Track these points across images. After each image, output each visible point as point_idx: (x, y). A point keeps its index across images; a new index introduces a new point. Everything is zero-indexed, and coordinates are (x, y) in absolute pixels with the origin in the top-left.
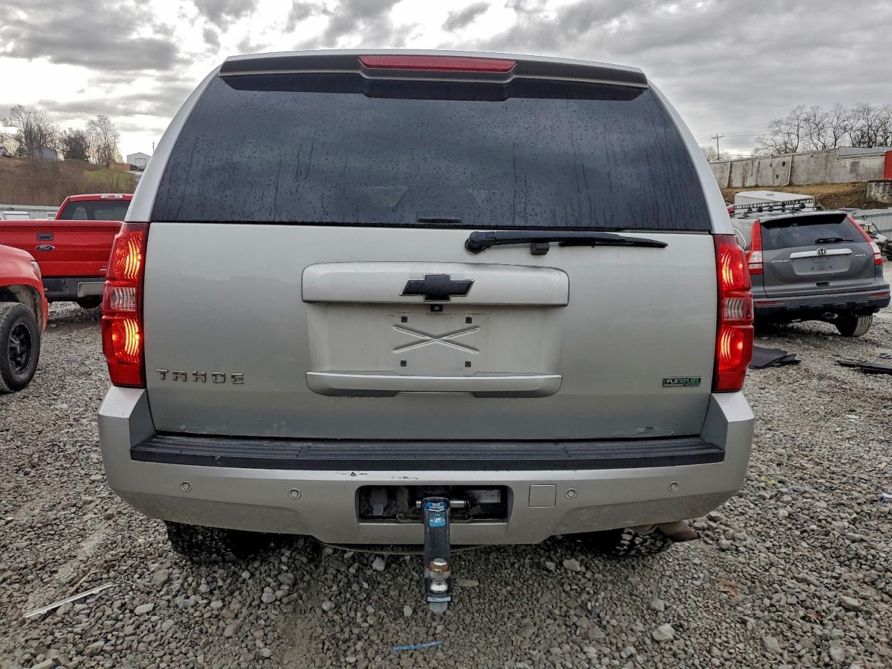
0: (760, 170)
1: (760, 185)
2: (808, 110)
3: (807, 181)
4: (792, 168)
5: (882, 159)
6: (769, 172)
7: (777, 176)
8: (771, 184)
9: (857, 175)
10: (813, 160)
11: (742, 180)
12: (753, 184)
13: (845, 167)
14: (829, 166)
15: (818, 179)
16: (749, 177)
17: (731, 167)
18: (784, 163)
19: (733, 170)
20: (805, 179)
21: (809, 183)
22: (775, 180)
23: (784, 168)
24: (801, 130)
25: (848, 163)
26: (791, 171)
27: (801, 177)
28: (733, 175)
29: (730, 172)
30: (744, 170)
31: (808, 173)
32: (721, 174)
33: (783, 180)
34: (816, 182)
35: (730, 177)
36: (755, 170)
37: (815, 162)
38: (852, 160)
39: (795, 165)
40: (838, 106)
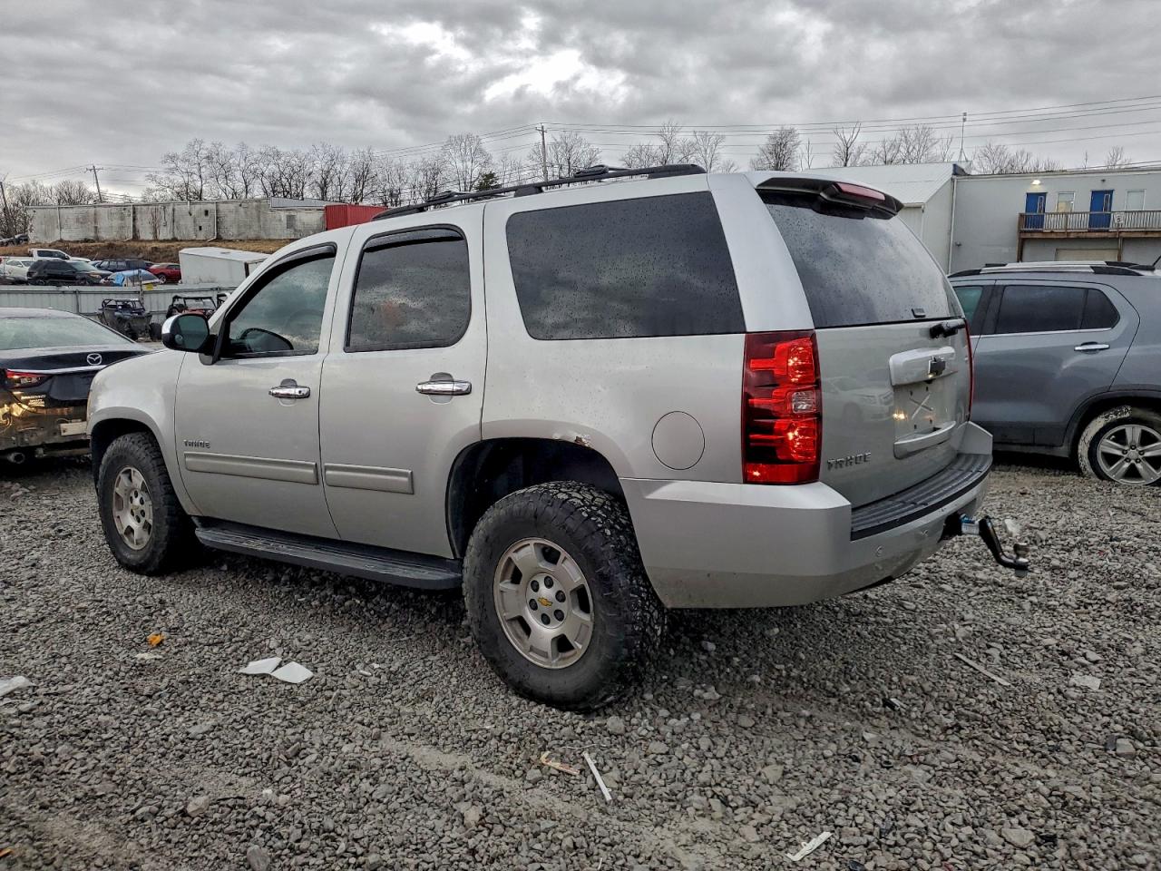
0: (176, 220)
1: (179, 238)
2: (208, 145)
3: (239, 235)
4: (217, 218)
5: (321, 214)
6: (189, 222)
7: (200, 228)
8: (194, 237)
9: (295, 230)
10: (241, 210)
11: (152, 231)
12: (170, 237)
13: (280, 220)
14: (261, 218)
15: (252, 234)
16: (162, 227)
17: (134, 213)
18: (206, 213)
19: (138, 216)
20: (236, 233)
21: (240, 237)
22: (199, 233)
23: (208, 218)
24: (203, 170)
25: (283, 215)
26: (217, 223)
27: (231, 231)
28: (138, 223)
29: (134, 219)
30: (155, 218)
31: (239, 227)
32: (120, 222)
33: (209, 231)
34: (250, 237)
35: (134, 226)
36: (169, 219)
37: (246, 213)
38: (287, 213)
39: (221, 214)
40: (243, 146)
